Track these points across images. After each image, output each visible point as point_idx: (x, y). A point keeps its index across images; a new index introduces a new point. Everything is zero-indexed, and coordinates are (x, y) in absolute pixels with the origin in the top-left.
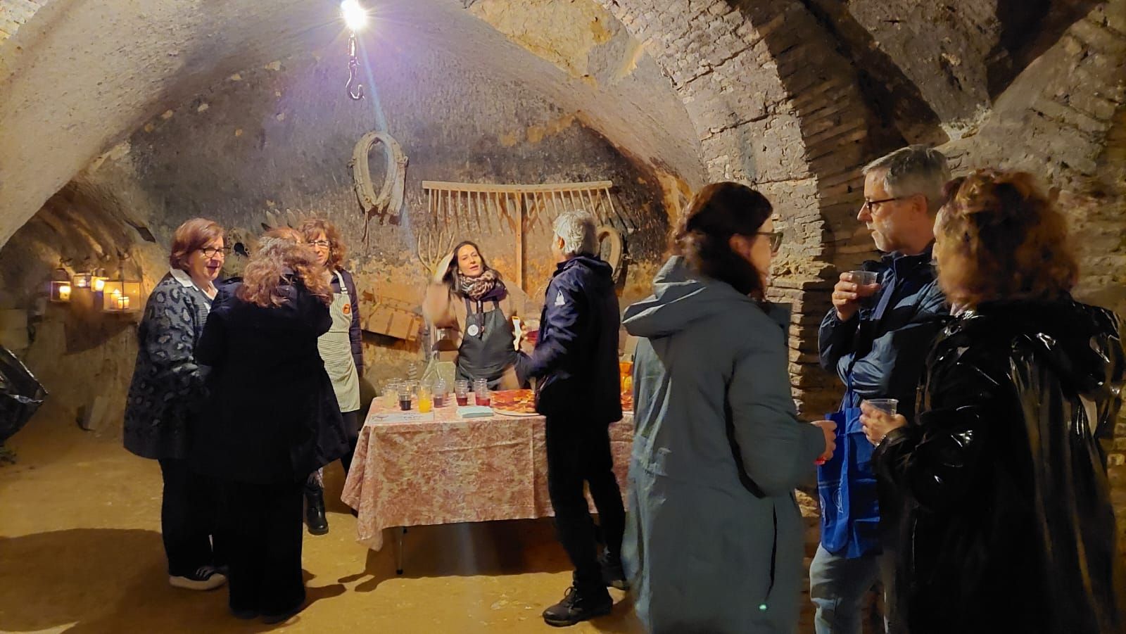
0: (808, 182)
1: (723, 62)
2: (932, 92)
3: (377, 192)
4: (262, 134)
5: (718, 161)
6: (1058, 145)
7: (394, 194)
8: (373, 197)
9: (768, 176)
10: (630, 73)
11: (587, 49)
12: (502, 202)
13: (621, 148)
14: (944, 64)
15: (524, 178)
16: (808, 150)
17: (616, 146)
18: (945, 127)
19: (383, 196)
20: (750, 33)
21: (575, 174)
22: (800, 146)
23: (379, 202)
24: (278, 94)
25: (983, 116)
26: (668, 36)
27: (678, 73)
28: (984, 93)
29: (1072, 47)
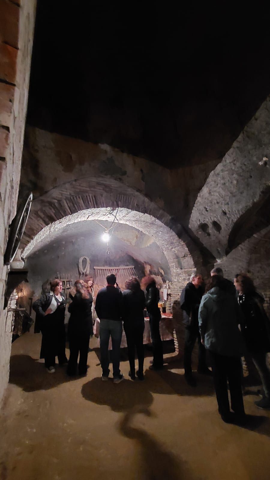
0: (194, 269)
1: (175, 247)
2: (215, 254)
3: (84, 270)
4: (58, 257)
5: (172, 264)
6: (241, 264)
7: (88, 270)
8: (83, 270)
9: (185, 268)
10: (147, 246)
11: (135, 241)
12: (110, 271)
13: (136, 259)
14: (218, 250)
15: (115, 266)
16: (194, 263)
17: (135, 259)
18: (217, 260)
19: (85, 270)
20: (182, 243)
21: (126, 264)
22: (193, 263)
23: (84, 272)
24: (63, 248)
25: (225, 258)
26: (164, 242)
27: (164, 248)
28: (225, 254)
29: (239, 248)
